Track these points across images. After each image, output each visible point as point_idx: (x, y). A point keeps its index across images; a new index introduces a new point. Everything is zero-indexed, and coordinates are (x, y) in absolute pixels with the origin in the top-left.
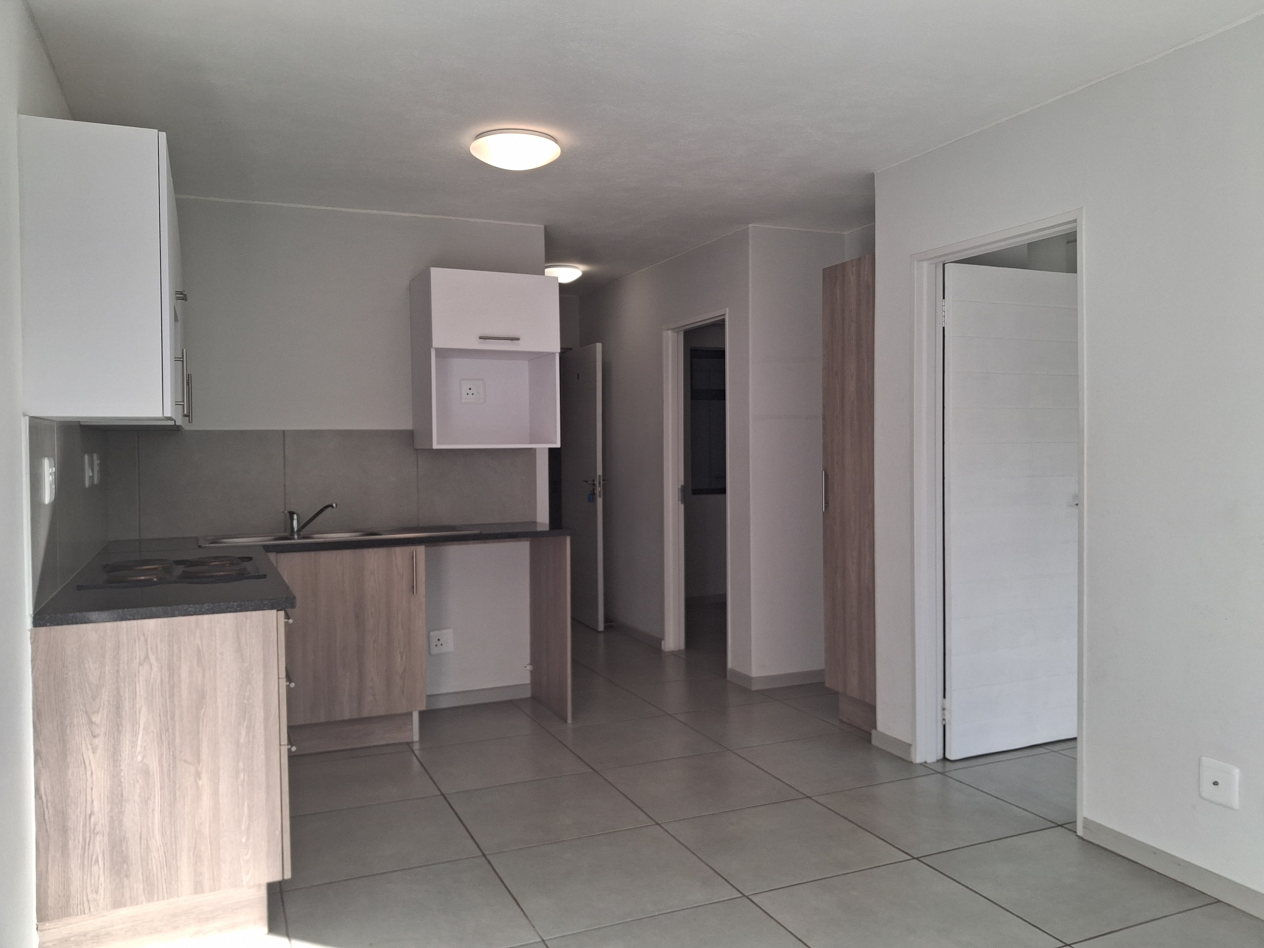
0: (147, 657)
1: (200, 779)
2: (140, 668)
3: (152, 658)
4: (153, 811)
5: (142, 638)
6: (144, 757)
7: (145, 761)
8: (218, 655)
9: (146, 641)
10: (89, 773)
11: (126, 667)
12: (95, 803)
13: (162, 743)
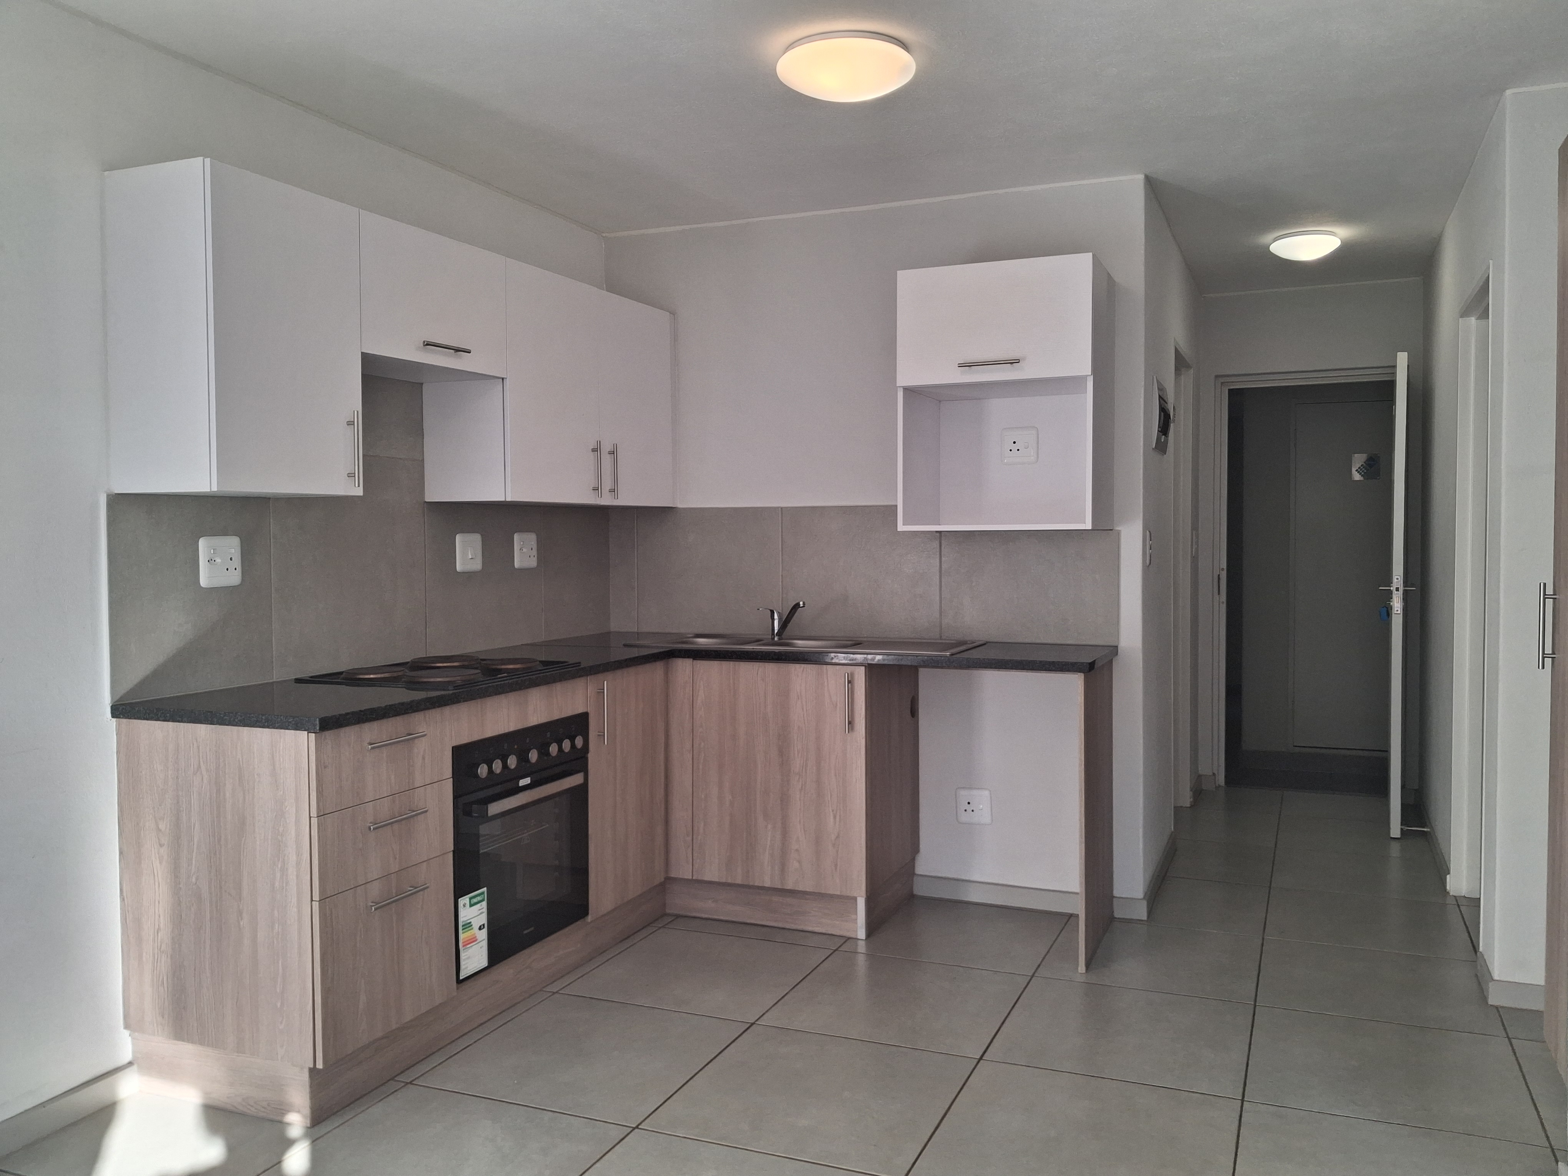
0: (199, 767)
1: (242, 919)
2: (194, 777)
3: (203, 767)
4: (205, 942)
5: (195, 743)
6: (197, 879)
7: (197, 883)
8: (256, 776)
9: (198, 747)
10: (157, 884)
11: (183, 774)
12: (162, 917)
13: (211, 867)
